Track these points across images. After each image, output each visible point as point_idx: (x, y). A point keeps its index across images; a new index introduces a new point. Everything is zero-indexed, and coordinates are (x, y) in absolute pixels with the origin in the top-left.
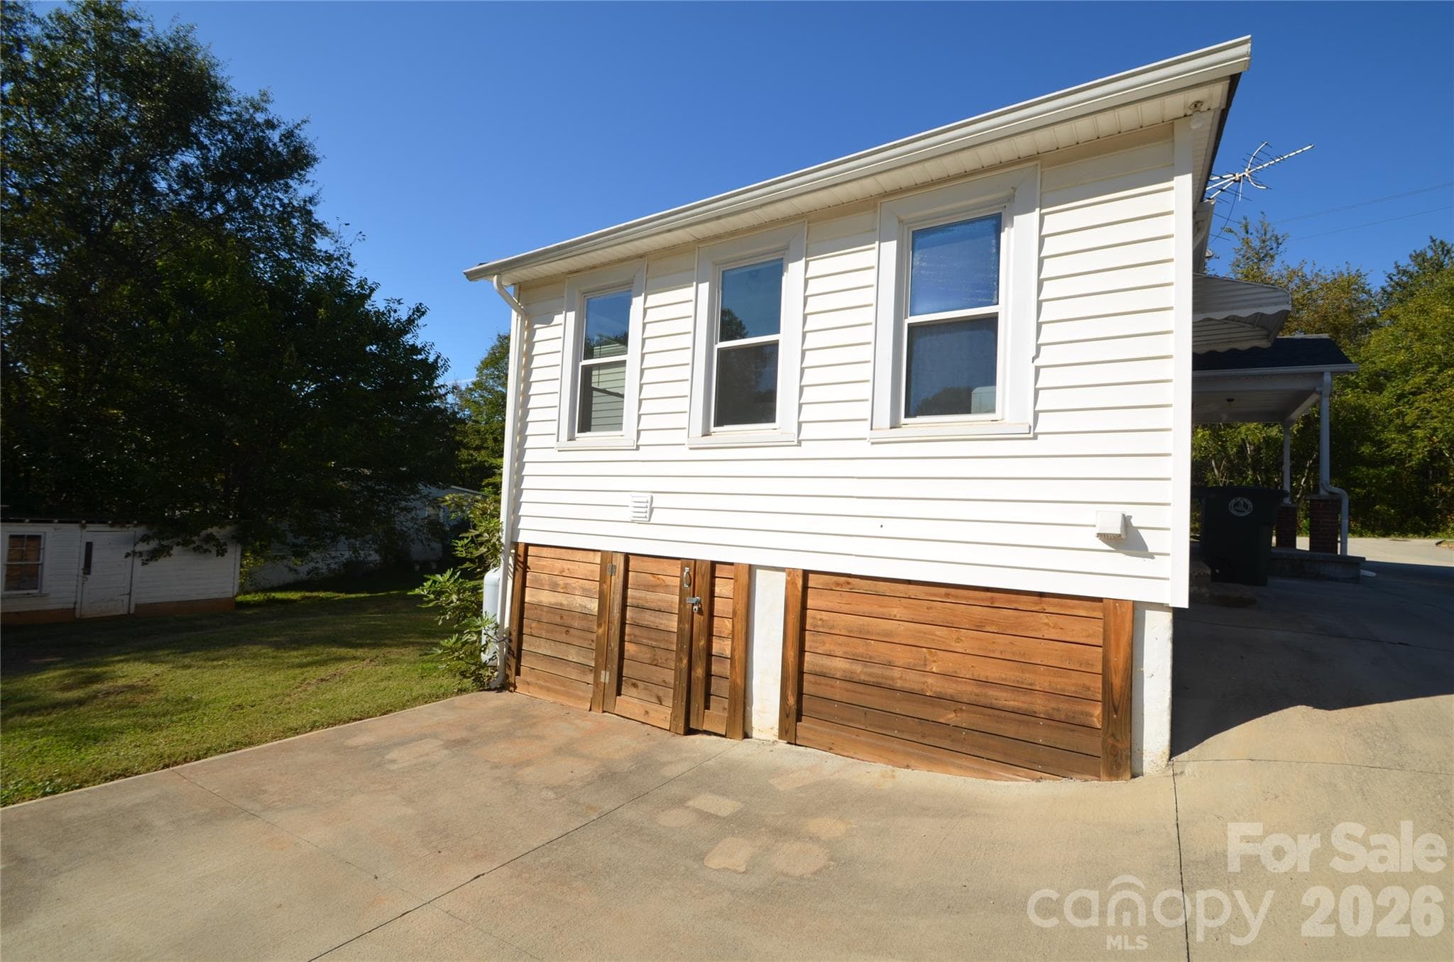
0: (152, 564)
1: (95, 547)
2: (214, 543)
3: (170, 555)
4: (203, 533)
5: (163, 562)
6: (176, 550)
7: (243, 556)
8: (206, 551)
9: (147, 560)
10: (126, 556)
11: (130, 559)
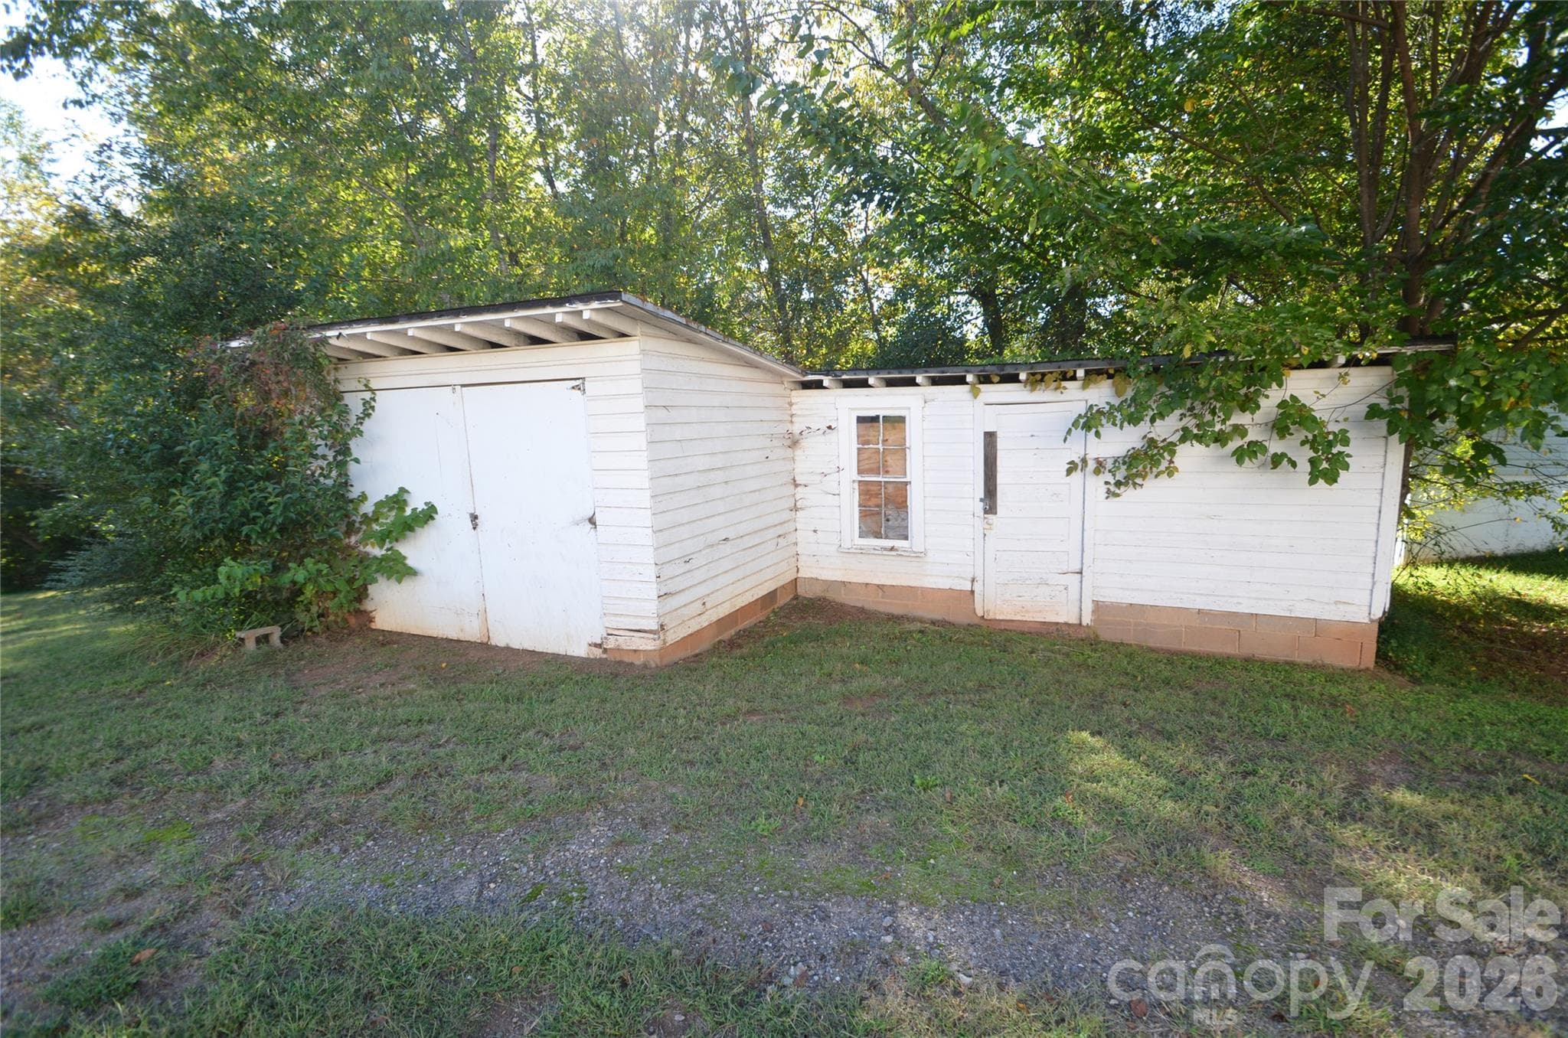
0: (1128, 494)
1: (1001, 445)
2: (1304, 434)
3: (1171, 472)
4: (1271, 399)
5: (1153, 490)
6: (1189, 455)
7: (1410, 477)
8: (1276, 461)
9: (1118, 484)
10: (1069, 472)
11: (1077, 475)
